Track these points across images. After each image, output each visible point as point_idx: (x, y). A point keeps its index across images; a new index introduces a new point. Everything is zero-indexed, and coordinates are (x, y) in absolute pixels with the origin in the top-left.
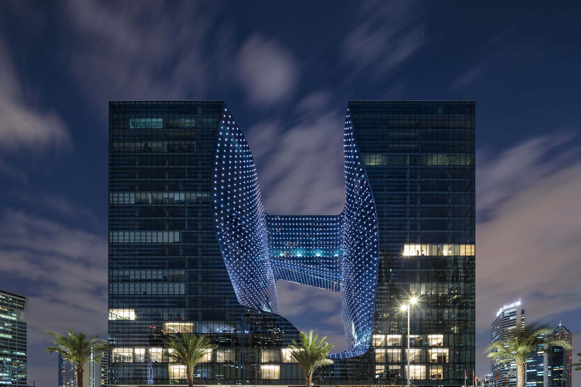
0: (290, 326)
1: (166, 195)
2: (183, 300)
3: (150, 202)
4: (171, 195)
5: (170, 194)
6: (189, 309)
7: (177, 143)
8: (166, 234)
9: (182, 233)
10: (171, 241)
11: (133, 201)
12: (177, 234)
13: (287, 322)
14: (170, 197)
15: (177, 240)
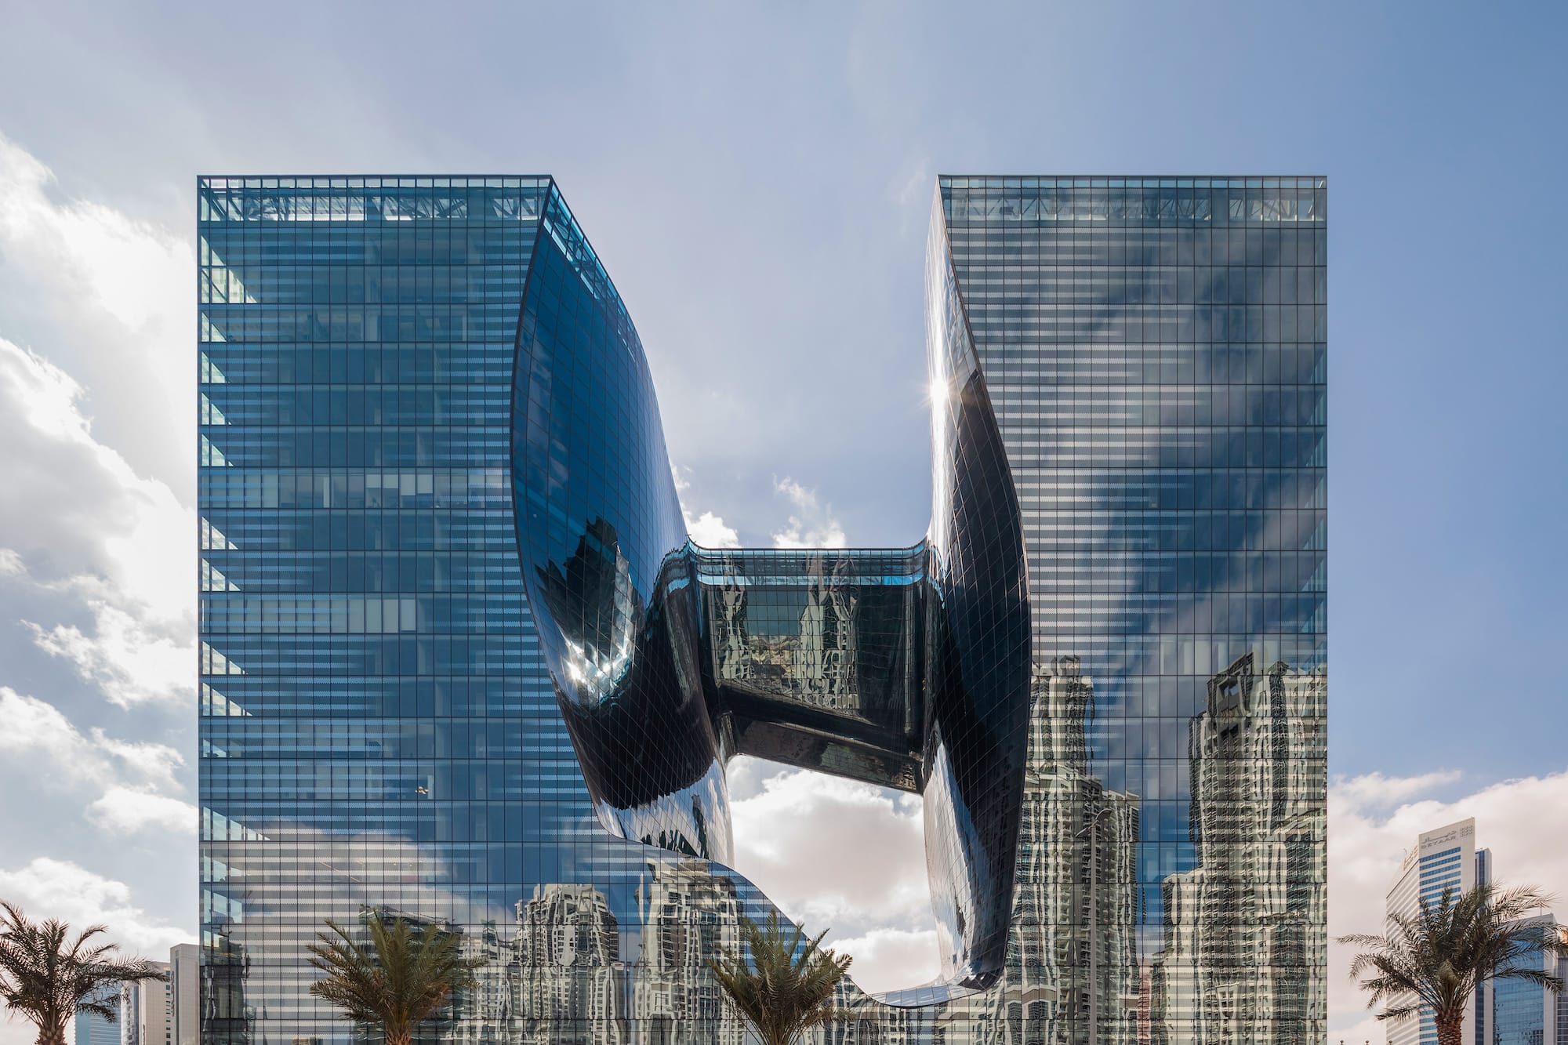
0: (760, 902)
1: (373, 481)
2: (430, 819)
3: (326, 504)
4: (391, 481)
5: (385, 476)
6: (448, 846)
7: (408, 310)
8: (374, 604)
9: (423, 601)
10: (391, 627)
11: (271, 500)
12: (409, 605)
13: (749, 889)
14: (386, 486)
15: (409, 624)
